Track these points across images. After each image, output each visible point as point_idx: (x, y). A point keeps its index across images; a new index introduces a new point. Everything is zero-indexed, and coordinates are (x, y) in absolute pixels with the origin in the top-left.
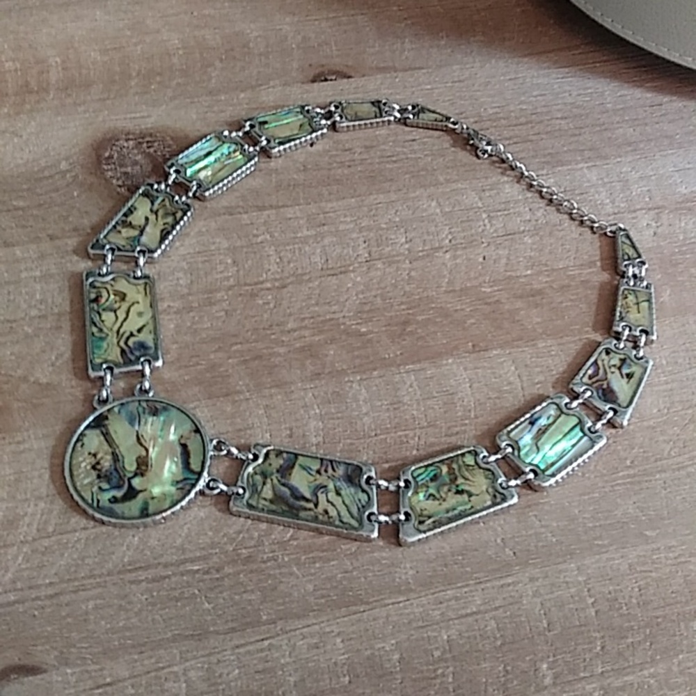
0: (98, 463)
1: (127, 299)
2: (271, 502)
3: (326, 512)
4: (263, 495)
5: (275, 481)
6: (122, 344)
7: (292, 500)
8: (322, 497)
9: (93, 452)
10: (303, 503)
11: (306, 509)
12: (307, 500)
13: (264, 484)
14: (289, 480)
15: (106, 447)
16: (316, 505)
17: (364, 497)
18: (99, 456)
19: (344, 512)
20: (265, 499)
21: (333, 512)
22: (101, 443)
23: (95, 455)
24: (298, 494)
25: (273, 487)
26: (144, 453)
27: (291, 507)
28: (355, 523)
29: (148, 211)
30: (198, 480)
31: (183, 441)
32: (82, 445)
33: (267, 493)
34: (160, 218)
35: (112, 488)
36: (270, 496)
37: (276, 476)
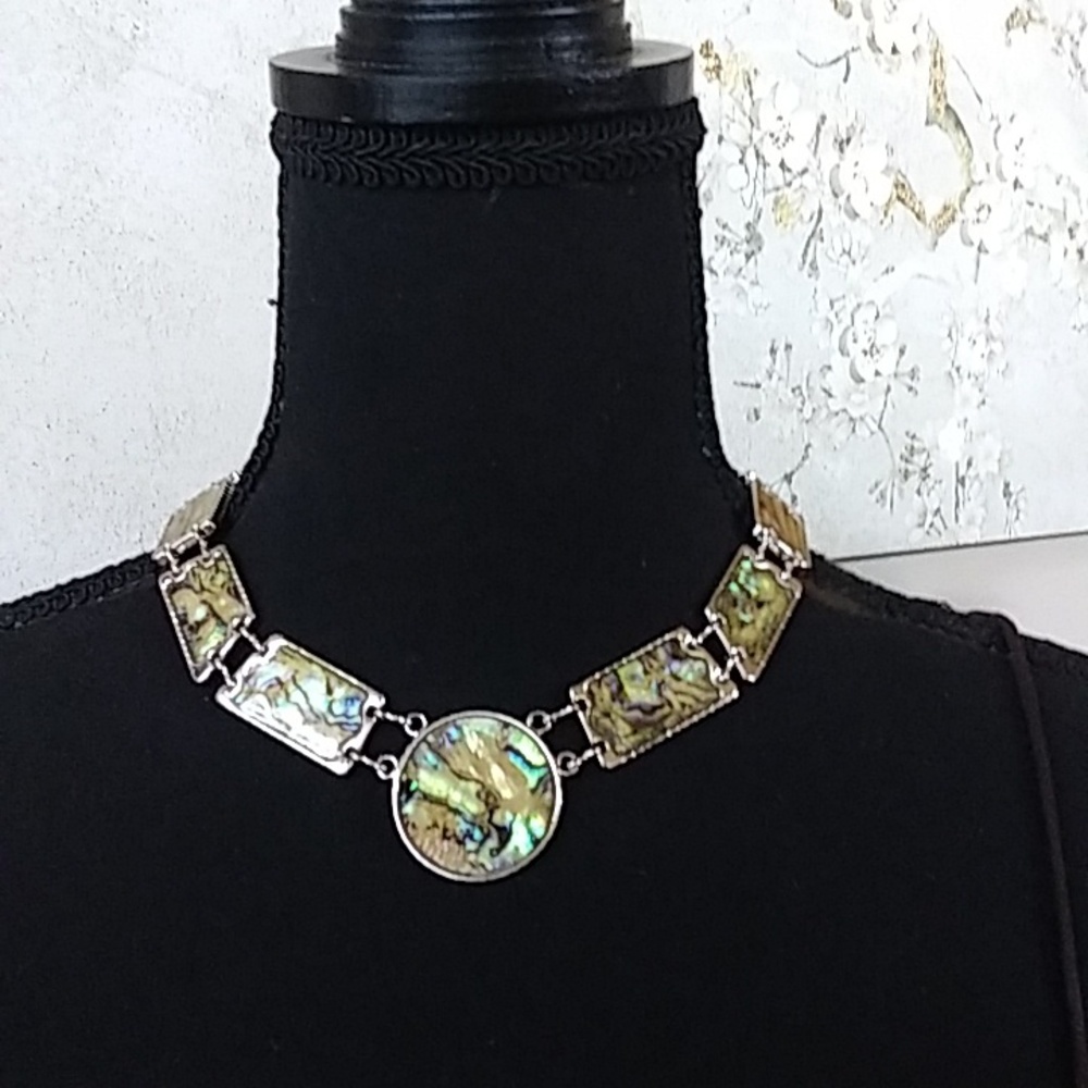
0: (445, 830)
1: (283, 680)
2: (635, 732)
3: (683, 705)
4: (621, 733)
5: (620, 712)
6: (331, 719)
7: (649, 718)
8: (668, 694)
9: (430, 823)
10: (659, 713)
11: (665, 717)
12: (661, 707)
13: (613, 722)
14: (629, 701)
15: (439, 809)
16: (670, 704)
17: (699, 665)
18: (440, 825)
19: (698, 693)
20: (626, 736)
21: (689, 701)
22: (429, 811)
23: (435, 825)
24: (648, 709)
25: (624, 719)
26: (479, 787)
27: (653, 725)
28: (713, 695)
29: (197, 598)
30: (550, 772)
31: (503, 746)
32: (414, 826)
33: (623, 728)
34: (213, 589)
35: (482, 843)
36: (628, 730)
37: (616, 706)
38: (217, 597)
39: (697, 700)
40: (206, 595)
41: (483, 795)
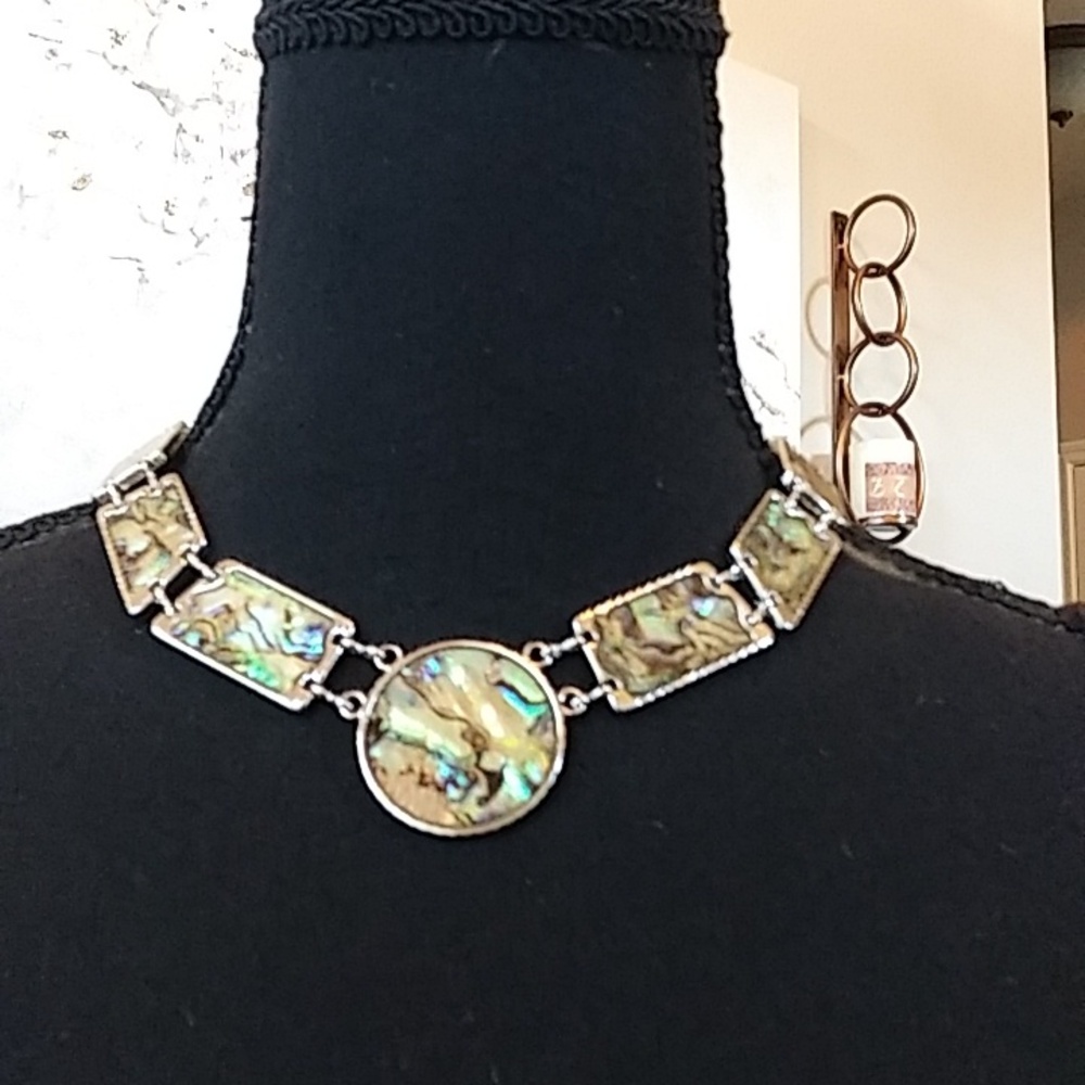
0: (423, 775)
1: (233, 606)
2: (652, 673)
3: (709, 646)
4: (634, 671)
5: (633, 649)
6: (289, 649)
7: (667, 658)
8: (691, 633)
9: (404, 768)
10: (680, 653)
11: (687, 658)
12: (682, 647)
13: (625, 659)
14: (645, 638)
15: (414, 752)
16: (693, 645)
17: (725, 604)
18: (417, 769)
19: (725, 634)
20: (642, 676)
21: (715, 642)
22: (404, 754)
23: (410, 770)
24: (668, 648)
25: (639, 657)
26: (464, 726)
27: (673, 665)
28: (744, 638)
29: (138, 528)
30: (551, 708)
31: (494, 680)
32: (384, 771)
33: (638, 668)
34: (159, 518)
35: (467, 789)
36: (644, 669)
37: (629, 642)
38: (164, 526)
39: (726, 642)
40: (150, 526)
41: (469, 736)
